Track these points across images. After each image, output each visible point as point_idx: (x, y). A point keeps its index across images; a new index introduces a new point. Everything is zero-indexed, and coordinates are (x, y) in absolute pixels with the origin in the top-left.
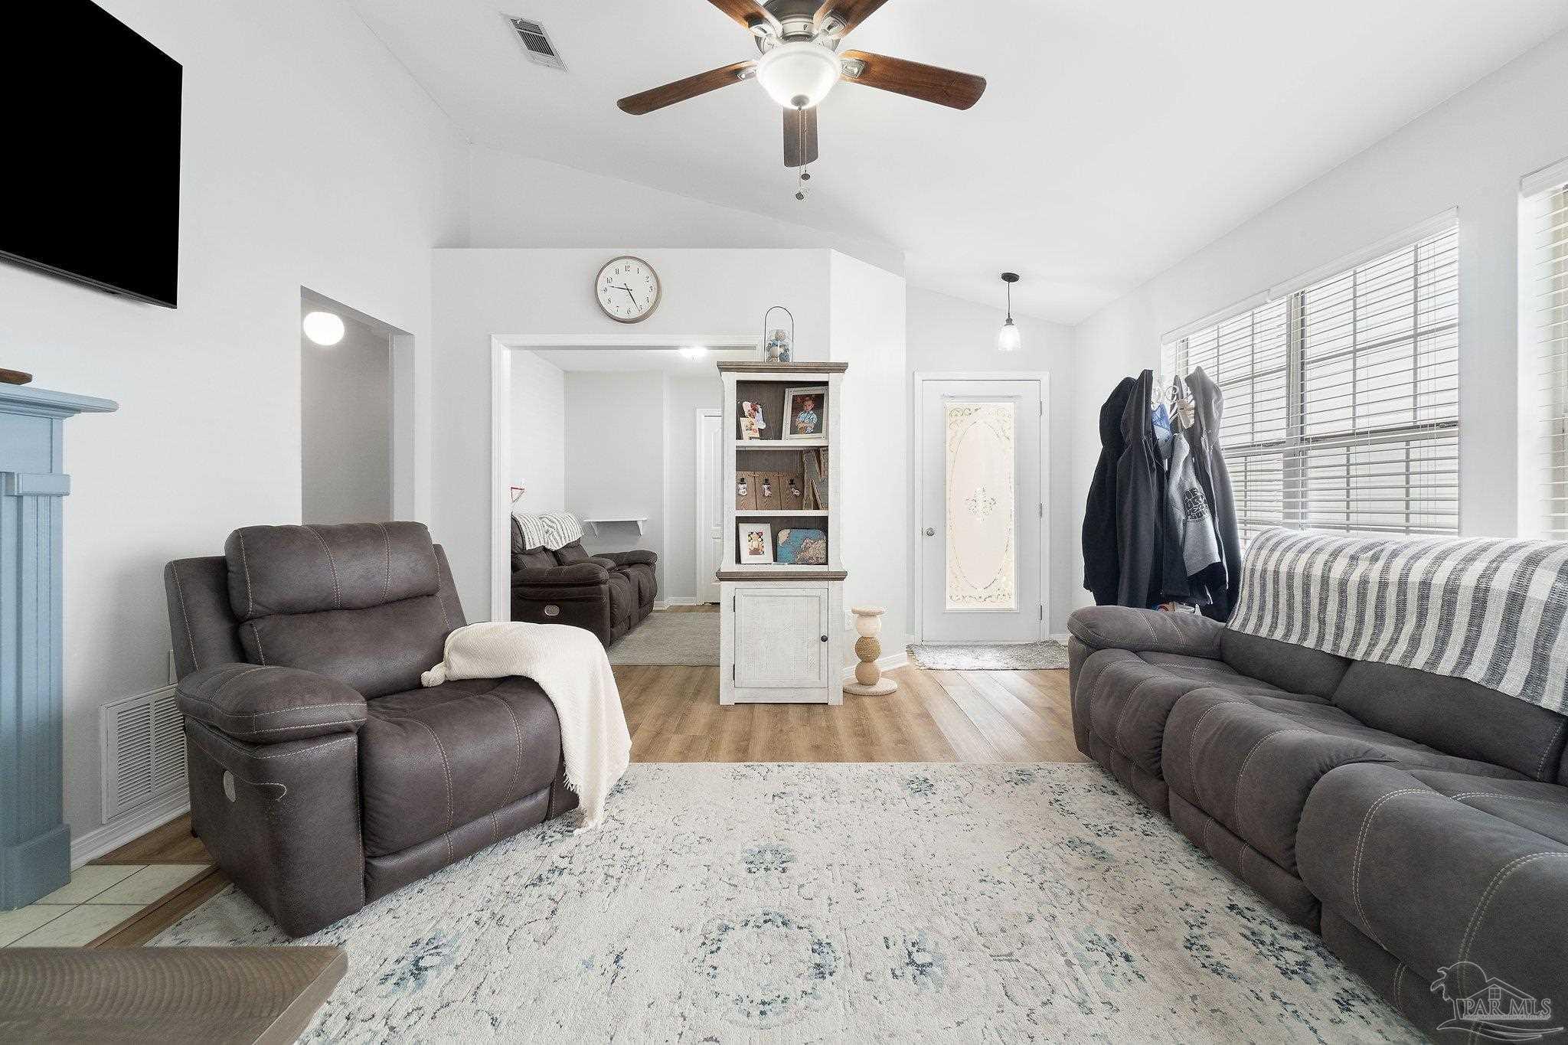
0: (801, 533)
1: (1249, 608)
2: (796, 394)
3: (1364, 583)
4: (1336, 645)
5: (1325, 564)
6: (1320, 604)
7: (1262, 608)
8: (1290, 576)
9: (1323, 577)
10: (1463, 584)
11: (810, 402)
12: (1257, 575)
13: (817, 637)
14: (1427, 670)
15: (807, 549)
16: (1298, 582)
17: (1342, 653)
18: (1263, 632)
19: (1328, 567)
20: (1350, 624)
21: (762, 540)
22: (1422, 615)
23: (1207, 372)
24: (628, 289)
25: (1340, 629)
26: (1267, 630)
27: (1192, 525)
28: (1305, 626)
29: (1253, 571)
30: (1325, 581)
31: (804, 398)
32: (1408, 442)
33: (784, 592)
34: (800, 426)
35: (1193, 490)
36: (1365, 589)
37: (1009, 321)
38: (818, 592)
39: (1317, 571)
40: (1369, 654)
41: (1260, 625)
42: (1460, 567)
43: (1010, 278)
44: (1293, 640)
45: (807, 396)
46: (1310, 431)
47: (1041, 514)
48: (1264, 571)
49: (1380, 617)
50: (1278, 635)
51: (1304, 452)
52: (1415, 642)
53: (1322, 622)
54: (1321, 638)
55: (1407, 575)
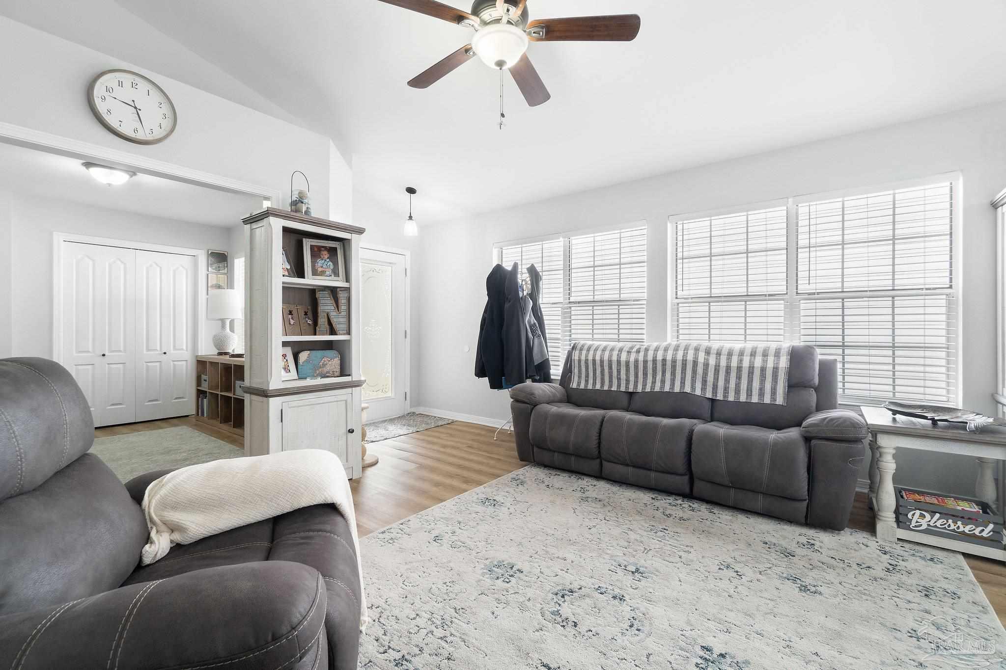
0: (319, 353)
1: (580, 377)
2: (313, 244)
3: (636, 361)
4: (627, 387)
5: (618, 355)
6: (617, 372)
7: (587, 376)
8: (602, 361)
9: (617, 360)
10: (678, 359)
11: (326, 252)
12: (583, 363)
13: (343, 430)
14: (671, 391)
15: (324, 365)
16: (606, 364)
17: (631, 390)
18: (590, 387)
19: (619, 356)
20: (632, 378)
21: (287, 360)
22: (664, 372)
23: (535, 265)
24: (135, 108)
25: (628, 381)
26: (592, 386)
27: (536, 340)
28: (611, 381)
29: (580, 361)
30: (619, 362)
31: (320, 248)
32: (619, 306)
33: (321, 401)
34: (320, 269)
35: (535, 323)
36: (638, 364)
37: (411, 218)
38: (344, 398)
39: (615, 358)
40: (645, 389)
41: (588, 384)
42: (674, 353)
43: (411, 191)
44: (606, 388)
45: (323, 247)
46: (572, 299)
47: (406, 337)
48: (587, 360)
49: (645, 374)
50: (598, 387)
51: (570, 307)
52: (663, 382)
53: (619, 379)
54: (619, 385)
55: (656, 357)
